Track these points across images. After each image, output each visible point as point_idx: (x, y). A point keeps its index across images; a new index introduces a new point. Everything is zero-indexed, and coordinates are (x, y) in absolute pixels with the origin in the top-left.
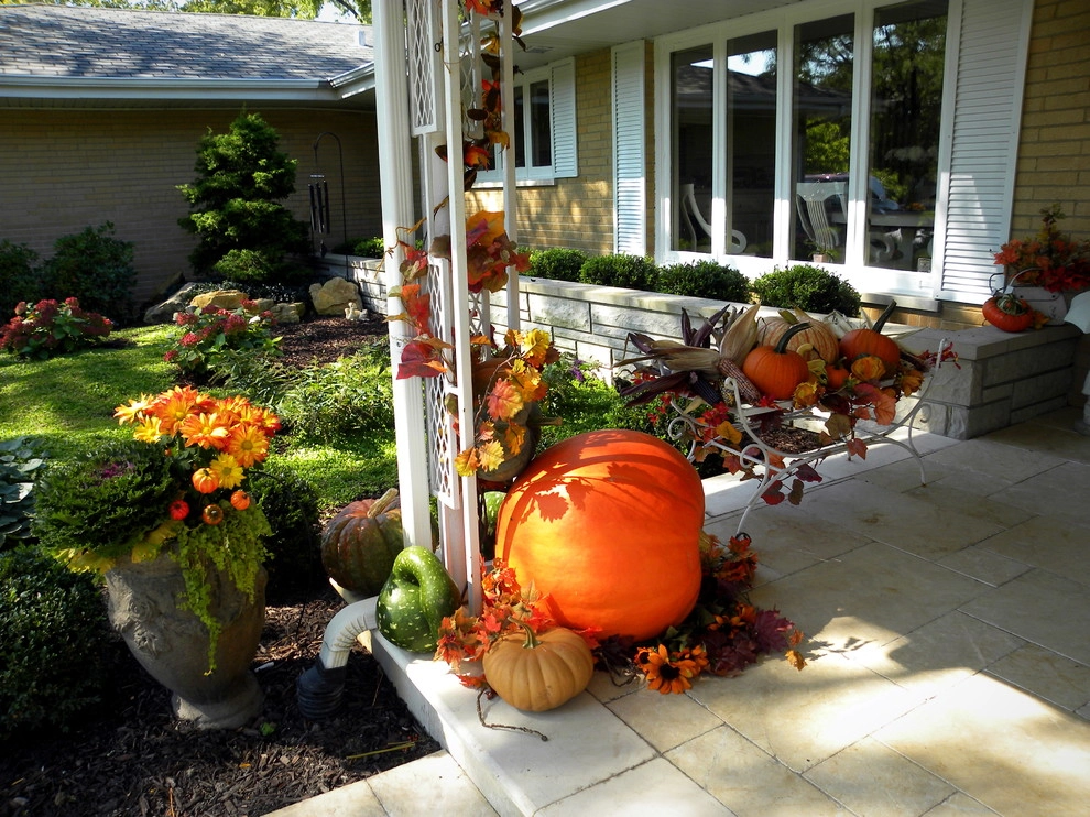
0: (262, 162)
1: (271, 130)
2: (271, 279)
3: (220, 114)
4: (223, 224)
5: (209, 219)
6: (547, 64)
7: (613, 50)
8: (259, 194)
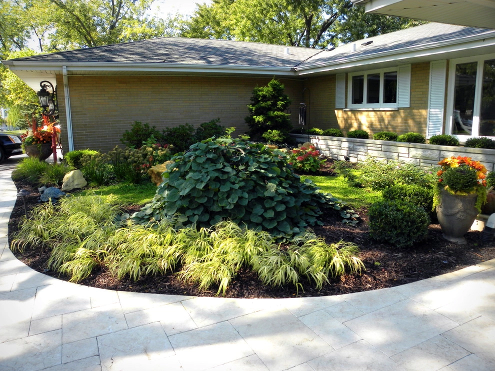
0: (281, 98)
1: (282, 86)
2: (284, 141)
3: (264, 80)
4: (265, 121)
5: (259, 119)
6: (397, 66)
7: (431, 63)
8: (279, 110)
